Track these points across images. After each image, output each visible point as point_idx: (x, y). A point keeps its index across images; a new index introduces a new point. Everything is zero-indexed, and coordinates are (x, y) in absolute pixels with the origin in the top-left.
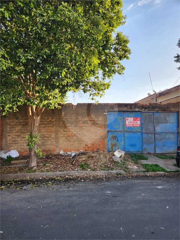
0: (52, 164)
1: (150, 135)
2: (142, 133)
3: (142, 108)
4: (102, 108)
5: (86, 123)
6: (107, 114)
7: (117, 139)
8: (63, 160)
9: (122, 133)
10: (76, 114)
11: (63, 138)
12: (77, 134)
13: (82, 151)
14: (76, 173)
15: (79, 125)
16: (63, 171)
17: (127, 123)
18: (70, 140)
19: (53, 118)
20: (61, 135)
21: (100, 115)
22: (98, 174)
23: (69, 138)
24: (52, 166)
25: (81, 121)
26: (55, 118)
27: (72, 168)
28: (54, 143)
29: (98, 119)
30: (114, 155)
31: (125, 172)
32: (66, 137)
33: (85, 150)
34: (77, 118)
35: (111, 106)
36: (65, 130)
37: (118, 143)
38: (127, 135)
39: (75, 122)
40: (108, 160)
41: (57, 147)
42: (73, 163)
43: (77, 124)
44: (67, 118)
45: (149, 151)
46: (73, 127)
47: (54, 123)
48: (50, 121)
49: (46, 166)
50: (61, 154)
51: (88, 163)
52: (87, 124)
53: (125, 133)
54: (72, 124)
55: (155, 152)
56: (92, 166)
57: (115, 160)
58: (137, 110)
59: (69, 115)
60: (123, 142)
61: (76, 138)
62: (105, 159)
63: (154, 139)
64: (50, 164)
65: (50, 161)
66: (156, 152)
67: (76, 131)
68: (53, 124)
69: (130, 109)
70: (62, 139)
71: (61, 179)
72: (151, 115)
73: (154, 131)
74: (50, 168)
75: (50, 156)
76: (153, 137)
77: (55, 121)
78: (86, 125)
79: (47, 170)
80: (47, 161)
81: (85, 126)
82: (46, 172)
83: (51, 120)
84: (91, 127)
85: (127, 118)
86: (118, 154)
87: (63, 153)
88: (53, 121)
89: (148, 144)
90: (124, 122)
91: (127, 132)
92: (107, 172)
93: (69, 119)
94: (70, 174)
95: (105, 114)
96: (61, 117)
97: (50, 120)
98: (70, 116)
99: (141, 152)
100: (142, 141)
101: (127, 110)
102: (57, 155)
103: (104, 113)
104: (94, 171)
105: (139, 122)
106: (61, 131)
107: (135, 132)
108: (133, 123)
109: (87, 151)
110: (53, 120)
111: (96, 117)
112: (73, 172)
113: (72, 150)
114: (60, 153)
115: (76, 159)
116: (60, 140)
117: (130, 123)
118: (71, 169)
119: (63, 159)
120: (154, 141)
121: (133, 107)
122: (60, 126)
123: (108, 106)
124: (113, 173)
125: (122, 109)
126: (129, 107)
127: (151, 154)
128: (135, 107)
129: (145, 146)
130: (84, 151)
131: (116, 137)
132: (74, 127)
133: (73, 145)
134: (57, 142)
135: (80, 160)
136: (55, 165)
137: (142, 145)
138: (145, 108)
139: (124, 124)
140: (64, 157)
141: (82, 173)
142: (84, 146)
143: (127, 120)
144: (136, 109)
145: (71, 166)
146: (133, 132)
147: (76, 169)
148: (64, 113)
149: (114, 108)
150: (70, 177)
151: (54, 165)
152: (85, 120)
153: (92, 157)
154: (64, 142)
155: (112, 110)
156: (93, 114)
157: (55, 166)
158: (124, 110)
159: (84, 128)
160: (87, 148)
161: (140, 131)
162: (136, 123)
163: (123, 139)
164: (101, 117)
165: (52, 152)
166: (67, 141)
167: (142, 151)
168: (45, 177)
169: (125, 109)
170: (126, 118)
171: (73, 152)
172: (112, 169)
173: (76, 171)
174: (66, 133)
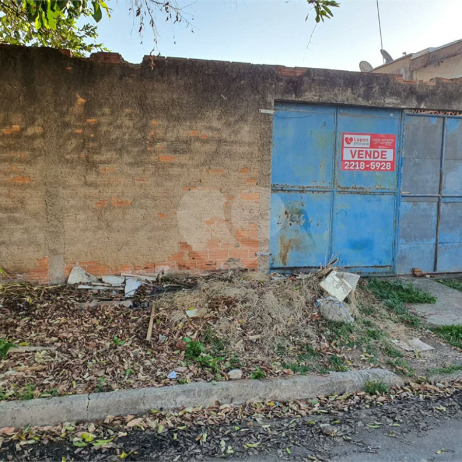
0: (43, 344)
1: (424, 205)
2: (397, 198)
3: (407, 98)
4: (254, 88)
5: (184, 152)
6: (271, 112)
7: (303, 222)
8: (95, 321)
9: (326, 198)
10: (142, 105)
11: (81, 216)
12: (146, 196)
13: (167, 269)
14: (179, 400)
15: (153, 158)
16: (109, 389)
17: (347, 155)
18: (115, 225)
19: (32, 122)
20: (72, 202)
21: (242, 119)
22: (284, 396)
23: (108, 215)
24: (41, 354)
25: (164, 140)
26: (40, 121)
27: (148, 363)
28: (41, 237)
29: (236, 133)
30: (322, 292)
31: (397, 373)
32: (94, 211)
33: (181, 266)
34: (143, 128)
35: (290, 81)
36: (92, 177)
37: (309, 235)
38: (342, 202)
39: (136, 143)
40: (299, 316)
41: (54, 252)
42: (148, 338)
43: (144, 151)
44: (98, 124)
45: (415, 266)
46: (126, 169)
47: (37, 143)
48: (18, 135)
49: (9, 357)
50: (73, 287)
51: (219, 335)
52: (187, 156)
53: (338, 197)
54: (120, 151)
55: (435, 269)
56: (240, 346)
57: (330, 317)
58: (390, 101)
59: (107, 110)
60: (326, 234)
61: (139, 213)
62: (287, 311)
63: (435, 219)
64: (33, 343)
65: (29, 327)
66: (439, 270)
67: (141, 186)
68: (33, 150)
69: (367, 97)
70: (77, 221)
71: (104, 444)
72: (436, 127)
73: (440, 189)
74: (35, 367)
75: (28, 299)
76: (434, 213)
77: (43, 135)
78: (184, 159)
79: (21, 382)
80: (12, 324)
81: (182, 166)
82: (15, 397)
83: (23, 130)
84: (205, 169)
85: (349, 136)
86: (337, 287)
87: (85, 280)
88: (34, 137)
89: (415, 238)
90: (336, 148)
91: (344, 191)
92: (322, 380)
93: (104, 128)
94: (147, 407)
95: (265, 114)
96: (67, 119)
97: (16, 127)
98: (112, 113)
99: (388, 269)
100: (396, 229)
101: (353, 102)
102: (57, 292)
103: (263, 111)
104: (261, 384)
105: (390, 155)
106: (73, 181)
107: (374, 194)
108: (368, 159)
109: (186, 271)
110: (30, 131)
111: (228, 124)
112: (159, 391)
113: (124, 267)
114: (72, 280)
115: (153, 315)
116: (69, 224)
117: (356, 158)
118: (147, 370)
119: (93, 312)
120: (434, 227)
121: (376, 88)
122: (67, 161)
123: (279, 79)
124: (348, 386)
125: (336, 95)
126: (362, 91)
127: (423, 276)
128: (383, 92)
129: (403, 246)
130: (176, 270)
131: (300, 212)
132: (131, 165)
133: (127, 244)
134: (56, 234)
135: (177, 316)
136: (59, 349)
137: (395, 244)
138: (420, 99)
139: (336, 161)
140: (93, 304)
141: (209, 393)
142: (177, 249)
143: (345, 144)
144: (388, 100)
145: (139, 351)
146: (365, 193)
147: (173, 375)
148: (81, 101)
149: (303, 88)
150: (153, 424)
151: (53, 349)
152: (178, 139)
153: (229, 302)
154: (84, 230)
155: (293, 97)
156: (216, 113)
157: (60, 358)
158: (340, 99)
159: (175, 171)
160: (186, 259)
161: (392, 188)
162: (379, 159)
163: (327, 222)
164: (247, 128)
165: (34, 278)
166: (99, 228)
167: (392, 267)
168: (10, 431)
169: (346, 96)
170: (346, 136)
171: (129, 273)
172: (337, 364)
173: (177, 388)
174: (93, 191)
